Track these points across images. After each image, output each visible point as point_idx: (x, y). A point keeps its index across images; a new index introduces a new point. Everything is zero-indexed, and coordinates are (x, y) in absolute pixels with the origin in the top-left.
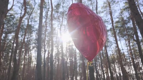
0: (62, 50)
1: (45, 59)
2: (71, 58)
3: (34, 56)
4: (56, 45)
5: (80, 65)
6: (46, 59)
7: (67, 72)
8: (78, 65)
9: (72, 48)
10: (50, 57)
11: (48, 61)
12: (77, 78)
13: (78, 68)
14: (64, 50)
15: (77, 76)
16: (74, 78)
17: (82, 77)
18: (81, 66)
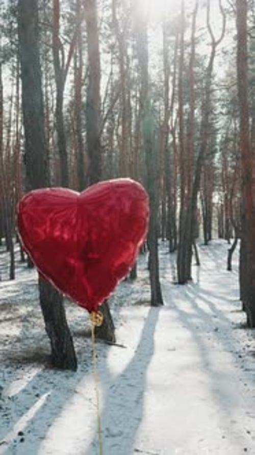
0: (143, 67)
1: (64, 110)
2: (186, 107)
3: (10, 99)
4: (113, 40)
5: (227, 140)
6: (68, 111)
7: (168, 172)
8: (218, 140)
9: (193, 54)
10: (84, 99)
11: (79, 119)
12: (211, 197)
13: (218, 155)
14: (154, 67)
15: (213, 190)
16: (198, 196)
17: (233, 195)
18: (231, 144)
